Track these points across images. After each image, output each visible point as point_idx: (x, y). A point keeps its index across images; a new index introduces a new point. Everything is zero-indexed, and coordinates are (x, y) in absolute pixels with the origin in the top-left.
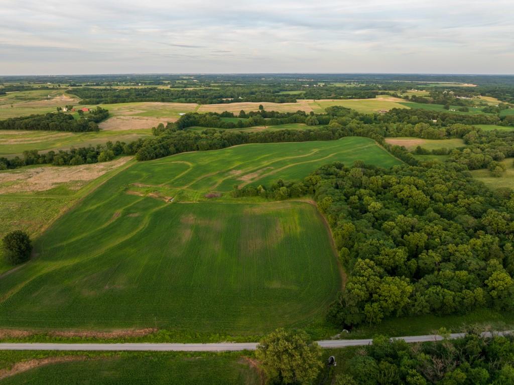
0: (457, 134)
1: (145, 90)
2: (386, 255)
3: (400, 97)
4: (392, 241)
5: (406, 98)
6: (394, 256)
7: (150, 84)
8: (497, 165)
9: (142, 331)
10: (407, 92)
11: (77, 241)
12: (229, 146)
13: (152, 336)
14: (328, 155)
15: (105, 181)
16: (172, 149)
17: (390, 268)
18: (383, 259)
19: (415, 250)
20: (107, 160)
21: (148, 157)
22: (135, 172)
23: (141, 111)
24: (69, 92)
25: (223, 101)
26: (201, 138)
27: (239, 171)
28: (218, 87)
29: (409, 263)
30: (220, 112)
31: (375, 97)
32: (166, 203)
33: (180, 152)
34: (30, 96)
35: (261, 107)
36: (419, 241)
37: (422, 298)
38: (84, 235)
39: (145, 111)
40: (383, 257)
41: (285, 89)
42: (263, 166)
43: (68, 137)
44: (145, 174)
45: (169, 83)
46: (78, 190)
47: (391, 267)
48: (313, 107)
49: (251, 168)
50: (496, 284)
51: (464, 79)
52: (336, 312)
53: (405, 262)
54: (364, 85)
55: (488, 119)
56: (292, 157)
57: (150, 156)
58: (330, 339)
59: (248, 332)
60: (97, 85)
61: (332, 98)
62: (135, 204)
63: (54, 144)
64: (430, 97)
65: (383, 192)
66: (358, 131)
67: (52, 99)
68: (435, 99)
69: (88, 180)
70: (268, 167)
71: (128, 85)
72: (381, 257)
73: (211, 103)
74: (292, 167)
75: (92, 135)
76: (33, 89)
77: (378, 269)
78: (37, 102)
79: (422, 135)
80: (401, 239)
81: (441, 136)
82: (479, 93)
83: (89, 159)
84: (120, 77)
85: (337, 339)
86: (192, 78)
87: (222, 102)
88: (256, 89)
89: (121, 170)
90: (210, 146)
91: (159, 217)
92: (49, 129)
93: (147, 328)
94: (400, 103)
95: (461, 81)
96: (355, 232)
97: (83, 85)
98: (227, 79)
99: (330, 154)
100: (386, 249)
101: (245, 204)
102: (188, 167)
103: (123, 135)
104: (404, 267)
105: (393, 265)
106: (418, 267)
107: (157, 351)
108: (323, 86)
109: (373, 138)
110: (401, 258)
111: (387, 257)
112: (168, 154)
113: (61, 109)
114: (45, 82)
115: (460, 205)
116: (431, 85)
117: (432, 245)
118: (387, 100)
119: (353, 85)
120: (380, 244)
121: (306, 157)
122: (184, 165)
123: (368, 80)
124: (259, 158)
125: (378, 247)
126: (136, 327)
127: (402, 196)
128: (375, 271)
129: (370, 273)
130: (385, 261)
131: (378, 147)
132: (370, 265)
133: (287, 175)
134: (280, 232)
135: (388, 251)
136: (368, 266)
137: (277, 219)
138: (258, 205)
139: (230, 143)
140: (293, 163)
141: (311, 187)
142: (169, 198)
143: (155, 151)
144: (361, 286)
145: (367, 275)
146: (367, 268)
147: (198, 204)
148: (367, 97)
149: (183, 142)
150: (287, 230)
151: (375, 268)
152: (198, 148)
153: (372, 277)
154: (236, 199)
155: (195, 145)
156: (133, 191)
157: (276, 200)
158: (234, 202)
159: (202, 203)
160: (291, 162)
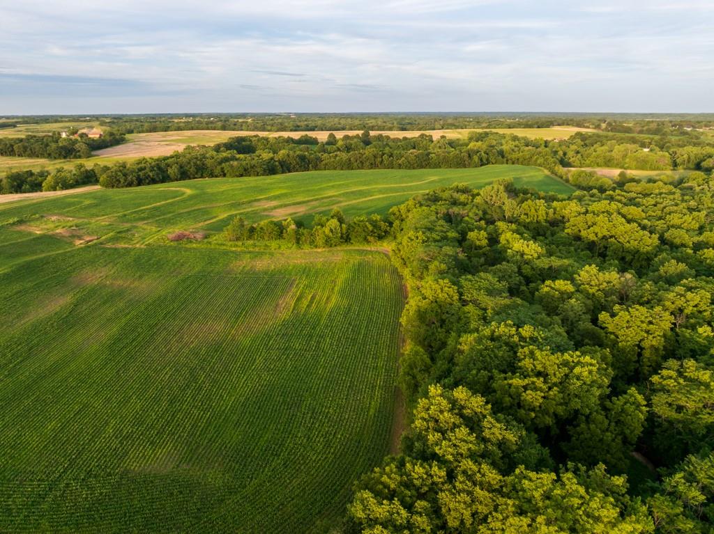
0: (689, 162)
2: (539, 374)
4: (562, 330)
6: (567, 376)
12: (283, 172)
16: (173, 172)
17: (549, 421)
18: (525, 388)
19: (635, 358)
20: (58, 188)
22: (76, 200)
23: (180, 138)
27: (273, 202)
29: (619, 402)
32: (74, 246)
36: (648, 332)
40: (526, 381)
42: (326, 195)
44: (88, 202)
47: (555, 415)
53: (601, 398)
57: (125, 181)
65: (549, 232)
66: (514, 156)
70: (333, 198)
72: (517, 381)
74: (379, 199)
77: (495, 430)
79: (626, 163)
80: (590, 326)
81: (661, 165)
90: (245, 170)
92: (14, 155)
96: (457, 304)
100: (538, 353)
101: (245, 253)
102: (183, 194)
104: (600, 417)
105: (560, 410)
106: (652, 418)
109: (540, 165)
110: (591, 386)
111: (539, 382)
112: (166, 178)
113: (60, 134)
117: (690, 346)
120: (522, 338)
121: (410, 186)
122: (177, 191)
124: (325, 185)
125: (513, 348)
127: (592, 237)
128: (484, 440)
129: (464, 448)
130: (529, 396)
131: (547, 176)
132: (467, 412)
133: (364, 209)
134: (285, 307)
135: (546, 359)
136: (462, 416)
137: (294, 280)
138: (272, 254)
139: (285, 168)
140: (383, 194)
141: (397, 223)
142: (88, 239)
143: (140, 173)
144: (409, 507)
145: (450, 457)
146: (455, 426)
147: (141, 249)
148: (536, 126)
149: (198, 162)
150: (305, 303)
151: (485, 424)
152: (223, 172)
153: (468, 464)
154: (231, 243)
155: (219, 167)
156: (29, 226)
157: (316, 247)
158: (225, 247)
159: (151, 249)
160: (380, 191)
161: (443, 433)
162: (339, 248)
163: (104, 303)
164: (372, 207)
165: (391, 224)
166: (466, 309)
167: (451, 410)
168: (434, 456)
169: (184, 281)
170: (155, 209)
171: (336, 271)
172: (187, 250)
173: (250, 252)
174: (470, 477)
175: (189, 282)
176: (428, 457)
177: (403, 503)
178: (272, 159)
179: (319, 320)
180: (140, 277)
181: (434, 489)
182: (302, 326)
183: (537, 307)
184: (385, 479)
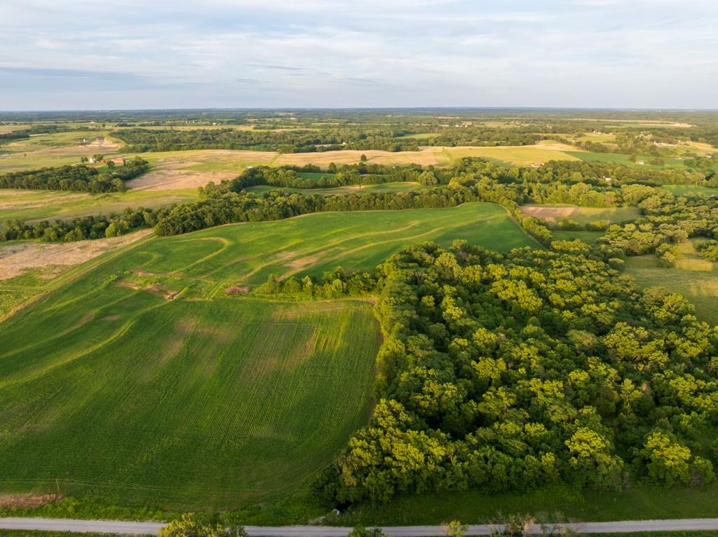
1: (217, 133)
2: (429, 394)
3: (569, 143)
5: (578, 144)
6: (442, 394)
7: (228, 123)
8: (668, 250)
9: (41, 498)
10: (585, 136)
11: (14, 357)
12: (295, 215)
13: (50, 506)
14: (430, 230)
15: (95, 266)
16: (209, 219)
17: (431, 413)
18: (422, 400)
19: (487, 384)
20: (117, 234)
21: (171, 230)
22: (145, 253)
23: (196, 163)
24: (113, 134)
25: (316, 148)
26: (256, 204)
27: (291, 253)
28: (319, 127)
29: (465, 406)
30: (302, 165)
31: (533, 143)
32: (166, 300)
33: (221, 224)
34: (60, 140)
35: (364, 158)
36: (493, 371)
37: (459, 465)
38: (28, 347)
39: (200, 163)
40: (423, 397)
41: (413, 131)
42: (330, 245)
43: (82, 199)
44: (156, 256)
45: (255, 122)
46: (51, 280)
47: (434, 411)
48: (437, 157)
49: (311, 249)
50: (578, 447)
51: (677, 116)
52: (324, 482)
53: (458, 404)
54: (527, 125)
55: (688, 177)
56: (377, 233)
57: (174, 230)
58: (306, 524)
59: (192, 506)
60: (157, 124)
61: (472, 145)
62: (120, 302)
63: (59, 209)
64: (615, 143)
65: (482, 289)
66: (487, 194)
67: (89, 144)
68: (621, 147)
69: (72, 264)
70: (336, 248)
71: (198, 125)
72: (419, 397)
73: (298, 152)
74: (370, 248)
75: (116, 196)
76: (66, 130)
77: (403, 417)
78: (67, 148)
79: (579, 202)
80: (468, 367)
81: (608, 203)
82: (689, 138)
83: (93, 233)
84: (193, 113)
85: (317, 524)
86: (291, 114)
87: (314, 150)
88: (371, 132)
89: (127, 250)
90: (265, 216)
91: (145, 323)
92: (60, 189)
93: (50, 494)
94: (567, 152)
95: (671, 119)
96: (404, 354)
97: (137, 124)
98: (339, 116)
99: (433, 228)
100: (432, 384)
101: (279, 304)
102: (223, 245)
103: (158, 197)
104: (455, 412)
105: (437, 409)
106: (478, 413)
107: (47, 531)
108: (469, 126)
109: (505, 205)
110: (452, 399)
111: (429, 397)
112: (203, 226)
113: (87, 160)
114: (88, 120)
115: (585, 314)
116: (626, 125)
117: (510, 378)
118: (549, 148)
119: (512, 125)
120: (428, 375)
121: (397, 233)
122: (217, 242)
123: (536, 118)
124: (329, 233)
125: (423, 381)
126: (35, 492)
128: (400, 421)
129: (391, 423)
130: (422, 403)
131: (508, 218)
132: (394, 410)
133: (359, 260)
134: (309, 348)
135: (434, 387)
136: (392, 411)
137: (314, 327)
138: (297, 305)
139: (296, 212)
140: (374, 242)
141: (381, 280)
142: (172, 294)
143: (184, 223)
144: (369, 443)
145: (385, 427)
146: (389, 415)
147: (210, 302)
148: (521, 143)
149: (227, 210)
150: (322, 344)
151: (401, 414)
152: (247, 217)
153: (391, 429)
154: (268, 295)
155: (244, 214)
156: (126, 282)
157: (326, 298)
158: (264, 300)
159: (217, 301)
160: (372, 239)
161: (384, 417)
162: (341, 299)
163: (204, 346)
164: (365, 257)
165: (377, 280)
166: (408, 357)
167: (388, 409)
168: (380, 426)
169: (246, 328)
170: (207, 262)
171: (339, 319)
172: (241, 302)
173: (282, 304)
174: (392, 434)
175: (249, 329)
176: (377, 426)
177: (367, 441)
178: (285, 203)
179: (331, 357)
180: (218, 326)
181: (378, 437)
182: (321, 361)
183: (445, 355)
184: (361, 434)
